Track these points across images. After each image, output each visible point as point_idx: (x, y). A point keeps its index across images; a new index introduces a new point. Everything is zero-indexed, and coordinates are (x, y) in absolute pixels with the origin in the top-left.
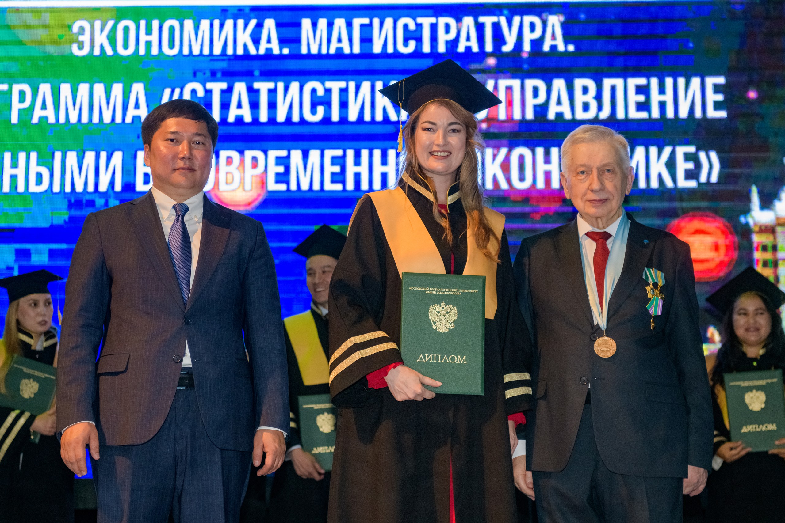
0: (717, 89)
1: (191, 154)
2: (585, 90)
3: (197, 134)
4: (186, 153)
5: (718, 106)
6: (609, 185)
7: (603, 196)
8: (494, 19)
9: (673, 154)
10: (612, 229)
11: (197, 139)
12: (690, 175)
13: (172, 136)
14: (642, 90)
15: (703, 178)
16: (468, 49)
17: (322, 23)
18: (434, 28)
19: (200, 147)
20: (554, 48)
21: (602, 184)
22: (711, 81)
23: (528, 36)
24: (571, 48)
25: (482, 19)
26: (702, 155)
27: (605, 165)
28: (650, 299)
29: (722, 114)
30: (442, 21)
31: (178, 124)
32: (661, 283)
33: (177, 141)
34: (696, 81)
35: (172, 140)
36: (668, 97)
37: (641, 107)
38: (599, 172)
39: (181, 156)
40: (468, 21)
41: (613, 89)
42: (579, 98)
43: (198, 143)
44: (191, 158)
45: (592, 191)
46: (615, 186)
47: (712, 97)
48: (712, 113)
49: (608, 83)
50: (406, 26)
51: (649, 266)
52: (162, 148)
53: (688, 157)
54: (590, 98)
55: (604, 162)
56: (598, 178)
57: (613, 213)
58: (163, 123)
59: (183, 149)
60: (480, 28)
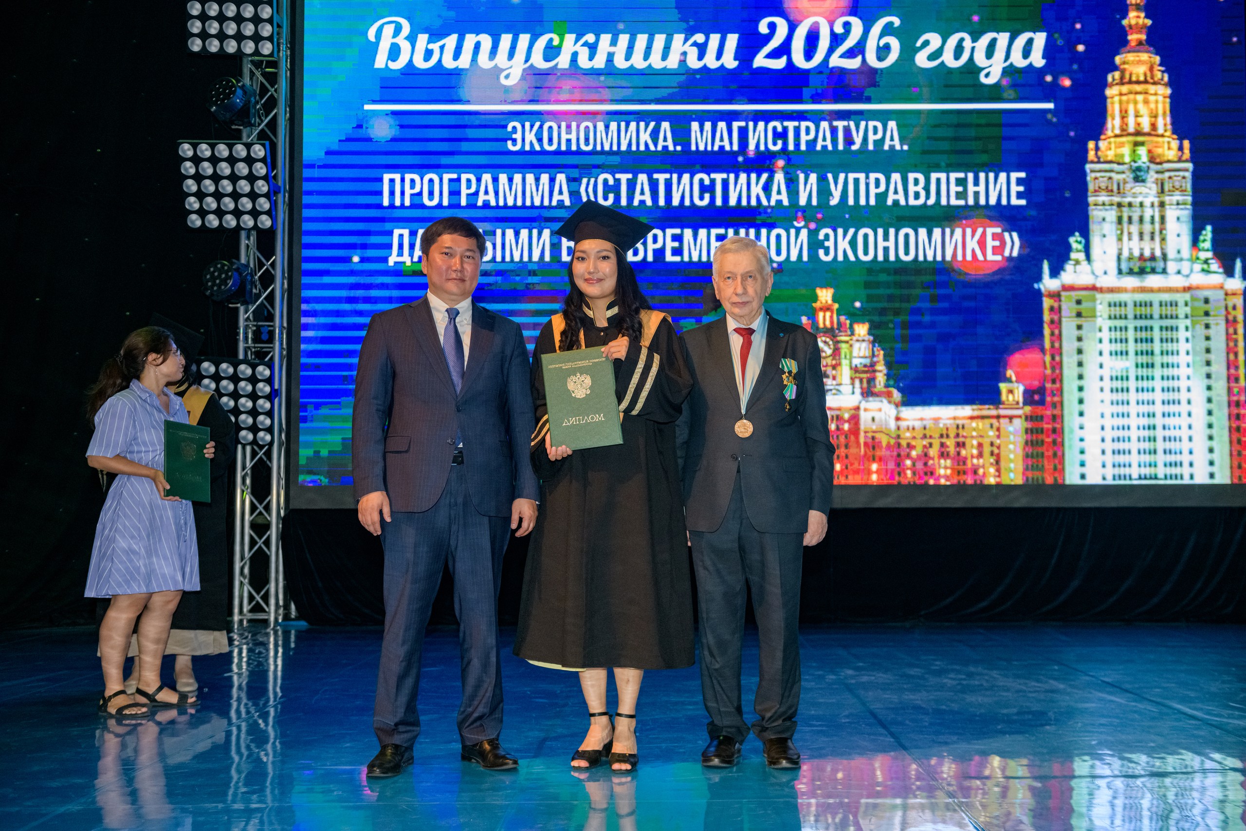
0: (1019, 182)
1: (462, 267)
2: (916, 182)
3: (468, 250)
4: (458, 267)
5: (1019, 195)
6: (751, 291)
7: (744, 299)
8: (845, 123)
9: (984, 234)
10: (754, 326)
11: (468, 254)
12: (996, 250)
13: (447, 251)
14: (961, 182)
15: (1007, 253)
16: (825, 147)
17: (708, 125)
18: (797, 130)
19: (470, 260)
20: (892, 147)
21: (745, 289)
22: (1014, 176)
23: (872, 138)
24: (905, 148)
25: (835, 123)
26: (1006, 235)
27: (747, 272)
28: (786, 386)
29: (1023, 202)
30: (804, 124)
31: (453, 241)
32: (795, 370)
33: (451, 255)
34: (1003, 176)
35: (446, 254)
36: (981, 188)
37: (959, 196)
38: (742, 278)
39: (454, 268)
40: (824, 125)
41: (938, 181)
42: (912, 189)
43: (469, 257)
44: (462, 270)
45: (736, 295)
46: (756, 291)
47: (1015, 188)
48: (1015, 201)
49: (934, 176)
50: (775, 128)
51: (785, 357)
52: (438, 260)
53: (995, 236)
54: (920, 188)
55: (747, 270)
56: (742, 283)
57: (754, 313)
58: (440, 239)
59: (456, 261)
60: (834, 131)
